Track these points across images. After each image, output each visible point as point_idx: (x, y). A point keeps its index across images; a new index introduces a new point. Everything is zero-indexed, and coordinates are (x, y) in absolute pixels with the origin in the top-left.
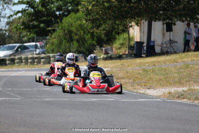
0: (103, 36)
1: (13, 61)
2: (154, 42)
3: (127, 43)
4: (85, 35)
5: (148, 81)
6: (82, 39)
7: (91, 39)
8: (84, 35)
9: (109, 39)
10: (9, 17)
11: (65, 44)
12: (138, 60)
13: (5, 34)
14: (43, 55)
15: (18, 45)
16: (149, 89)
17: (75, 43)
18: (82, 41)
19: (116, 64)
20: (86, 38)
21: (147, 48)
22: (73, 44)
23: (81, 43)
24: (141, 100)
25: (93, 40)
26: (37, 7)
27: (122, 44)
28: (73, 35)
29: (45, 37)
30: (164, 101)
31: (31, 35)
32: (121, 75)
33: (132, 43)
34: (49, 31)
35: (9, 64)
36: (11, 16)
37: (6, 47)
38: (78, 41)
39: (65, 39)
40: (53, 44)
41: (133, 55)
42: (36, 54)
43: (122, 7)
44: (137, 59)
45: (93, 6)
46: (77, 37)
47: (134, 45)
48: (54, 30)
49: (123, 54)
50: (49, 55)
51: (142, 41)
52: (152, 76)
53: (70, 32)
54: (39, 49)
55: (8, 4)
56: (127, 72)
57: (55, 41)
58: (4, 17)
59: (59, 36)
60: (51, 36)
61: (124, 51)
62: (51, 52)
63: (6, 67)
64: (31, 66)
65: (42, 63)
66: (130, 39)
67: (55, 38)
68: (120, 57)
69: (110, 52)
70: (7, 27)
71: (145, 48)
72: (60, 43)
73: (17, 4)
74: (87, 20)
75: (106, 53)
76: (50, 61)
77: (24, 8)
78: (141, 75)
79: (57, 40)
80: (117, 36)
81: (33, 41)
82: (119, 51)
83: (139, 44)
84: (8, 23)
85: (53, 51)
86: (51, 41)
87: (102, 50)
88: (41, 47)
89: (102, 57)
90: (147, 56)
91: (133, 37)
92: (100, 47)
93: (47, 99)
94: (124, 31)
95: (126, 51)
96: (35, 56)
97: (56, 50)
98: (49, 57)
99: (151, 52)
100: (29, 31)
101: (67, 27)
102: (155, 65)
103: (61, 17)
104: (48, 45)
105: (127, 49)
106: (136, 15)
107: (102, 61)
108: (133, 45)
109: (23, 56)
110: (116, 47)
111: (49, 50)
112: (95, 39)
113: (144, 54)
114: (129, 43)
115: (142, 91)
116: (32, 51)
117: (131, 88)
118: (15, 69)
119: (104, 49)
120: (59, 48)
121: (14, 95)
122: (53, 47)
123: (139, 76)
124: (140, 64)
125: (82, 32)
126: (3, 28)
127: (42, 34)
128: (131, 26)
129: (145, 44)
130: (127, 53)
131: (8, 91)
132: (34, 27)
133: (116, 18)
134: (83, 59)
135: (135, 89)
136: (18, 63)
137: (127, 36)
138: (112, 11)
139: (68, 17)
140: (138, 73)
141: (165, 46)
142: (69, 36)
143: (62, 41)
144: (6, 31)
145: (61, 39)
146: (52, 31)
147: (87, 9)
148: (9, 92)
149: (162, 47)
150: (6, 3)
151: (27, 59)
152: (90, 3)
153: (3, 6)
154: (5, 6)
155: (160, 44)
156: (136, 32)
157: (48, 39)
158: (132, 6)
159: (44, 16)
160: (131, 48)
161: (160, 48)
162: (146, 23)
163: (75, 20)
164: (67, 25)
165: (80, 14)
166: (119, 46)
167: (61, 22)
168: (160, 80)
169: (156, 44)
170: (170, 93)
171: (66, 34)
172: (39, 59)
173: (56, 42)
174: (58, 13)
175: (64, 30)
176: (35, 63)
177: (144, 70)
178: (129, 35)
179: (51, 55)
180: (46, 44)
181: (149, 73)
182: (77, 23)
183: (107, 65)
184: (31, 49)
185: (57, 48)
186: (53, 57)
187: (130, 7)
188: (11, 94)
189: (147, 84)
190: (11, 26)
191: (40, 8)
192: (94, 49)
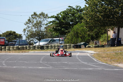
0: (94, 35)
1: (47, 47)
2: (120, 39)
5: (119, 59)
6: (83, 37)
7: (88, 37)
8: (84, 35)
9: (96, 37)
10: (46, 25)
11: (74, 39)
12: (113, 48)
13: (44, 33)
15: (50, 39)
16: (119, 63)
17: (80, 38)
19: (101, 50)
20: (86, 36)
21: (117, 42)
23: (83, 38)
24: (116, 69)
26: (61, 19)
27: (104, 40)
28: (79, 34)
32: (104, 56)
33: (109, 39)
34: (67, 32)
35: (46, 49)
36: (47, 24)
37: (44, 40)
39: (75, 36)
40: (68, 39)
42: (60, 44)
43: (104, 20)
44: (112, 47)
45: (90, 19)
46: (81, 36)
48: (69, 32)
49: (105, 45)
53: (77, 33)
55: (46, 18)
56: (107, 54)
57: (70, 37)
58: (44, 25)
59: (72, 35)
61: (105, 43)
63: (44, 50)
66: (108, 37)
68: (103, 46)
69: (98, 43)
70: (45, 30)
72: (72, 38)
73: (50, 18)
74: (86, 27)
75: (96, 44)
76: (67, 48)
77: (54, 20)
78: (114, 56)
80: (101, 35)
81: (58, 37)
82: (102, 43)
83: (113, 40)
84: (45, 28)
85: (68, 43)
89: (94, 46)
90: (117, 46)
91: (110, 36)
92: (93, 41)
93: (66, 68)
94: (105, 33)
96: (59, 45)
98: (67, 46)
99: (119, 44)
100: (56, 32)
101: (76, 30)
102: (121, 51)
103: (73, 25)
106: (112, 25)
107: (94, 48)
109: (53, 45)
110: (101, 41)
111: (66, 42)
112: (90, 37)
114: (108, 39)
115: (116, 65)
116: (57, 42)
117: (110, 63)
118: (48, 52)
121: (48, 66)
123: (113, 56)
124: (114, 50)
125: (83, 33)
126: (43, 30)
127: (63, 34)
128: (109, 30)
132: (59, 30)
133: (101, 26)
134: (84, 47)
135: (112, 63)
136: (50, 48)
138: (100, 22)
139: (76, 25)
142: (77, 35)
144: (44, 32)
146: (68, 32)
147: (87, 21)
148: (45, 64)
150: (45, 18)
151: (55, 46)
152: (88, 18)
153: (43, 19)
154: (44, 19)
157: (66, 36)
158: (110, 20)
159: (64, 25)
160: (108, 41)
162: (117, 29)
163: (80, 27)
164: (75, 29)
165: (82, 24)
167: (73, 27)
171: (75, 34)
174: (71, 23)
175: (74, 32)
177: (116, 53)
178: (108, 35)
179: (67, 45)
180: (65, 39)
181: (119, 55)
182: (81, 28)
183: (96, 50)
185: (71, 41)
186: (68, 45)
187: (109, 21)
188: (47, 65)
189: (118, 61)
190: (47, 29)
191: (62, 20)
192: (90, 42)
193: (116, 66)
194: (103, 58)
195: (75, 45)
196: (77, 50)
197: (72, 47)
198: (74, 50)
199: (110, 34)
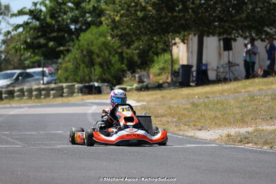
0: (136, 58)
1: (11, 94)
2: (206, 65)
3: (170, 67)
4: (111, 57)
5: (199, 119)
6: (106, 63)
7: (120, 63)
8: (109, 57)
9: (144, 61)
11: (83, 70)
12: (185, 91)
14: (53, 86)
15: (18, 71)
16: (200, 130)
17: (97, 67)
18: (107, 65)
19: (155, 97)
20: (113, 61)
21: (197, 74)
22: (94, 70)
23: (105, 68)
24: (189, 146)
25: (122, 63)
26: (44, 18)
27: (163, 69)
28: (95, 56)
29: (55, 60)
30: (221, 147)
31: (37, 58)
32: (161, 111)
33: (177, 67)
34: (62, 52)
35: (6, 98)
38: (101, 65)
39: (84, 62)
40: (66, 70)
41: (178, 84)
42: (43, 84)
43: (161, 18)
44: (183, 89)
45: (121, 16)
46: (100, 60)
47: (179, 69)
48: (68, 51)
49: (164, 83)
50: (61, 84)
51: (190, 64)
52: (204, 112)
53: (90, 53)
54: (47, 76)
55: (5, 14)
56: (170, 108)
59: (75, 58)
60: (64, 59)
61: (166, 78)
62: (64, 81)
63: (2, 102)
64: (36, 100)
65: (52, 97)
66: (173, 62)
67: (69, 61)
68: (159, 87)
69: (145, 80)
70: (3, 47)
71: (195, 74)
72: (77, 68)
73: (16, 15)
74: (113, 36)
75: (141, 81)
76: (63, 93)
77: (26, 20)
78: (188, 112)
79: (73, 64)
80: (155, 58)
81: (39, 66)
82: (158, 78)
84: (4, 42)
85: (66, 80)
86: (64, 66)
87: (135, 77)
88: (51, 74)
89: (135, 85)
90: (197, 85)
91: (178, 59)
92: (132, 73)
93: (59, 147)
94: (164, 51)
95: (167, 79)
96: (42, 87)
97: (71, 77)
98: (62, 88)
99: (202, 78)
100: (34, 52)
101: (86, 46)
102: (208, 97)
103: (78, 32)
104: (59, 72)
105: (170, 75)
106: (181, 28)
107: (136, 92)
108: (177, 70)
109: (25, 87)
110: (155, 74)
111: (62, 78)
112: (125, 62)
113: (193, 82)
114: (172, 66)
115: (191, 133)
116: (38, 79)
117: (176, 129)
118: (14, 105)
119: (137, 75)
120: (75, 75)
121: (12, 141)
122: (67, 74)
123: (185, 112)
124: (188, 96)
125: (107, 53)
127: (51, 56)
128: (175, 44)
129: (194, 69)
130: (169, 80)
131: (4, 135)
132: (40, 46)
133: (154, 32)
134: (109, 91)
135: (180, 130)
136: (18, 96)
137: (170, 57)
138: (148, 23)
139: (87, 32)
140: (184, 109)
141: (222, 70)
142: (89, 58)
143: (80, 65)
145: (77, 63)
146: (65, 52)
147: (114, 21)
148: (5, 137)
149: (218, 73)
151: (30, 91)
152: (118, 12)
155: (215, 68)
156: (181, 52)
157: (60, 63)
158: (176, 16)
159: (54, 32)
160: (175, 74)
161: (215, 73)
162: (195, 39)
163: (97, 36)
164: (85, 43)
165: (104, 28)
166: (158, 71)
167: (77, 38)
168: (216, 117)
169: (209, 67)
170: (229, 136)
171: (85, 56)
172: (48, 90)
173: (71, 66)
174: (73, 27)
175: (82, 51)
176: (42, 97)
177: (194, 104)
178: (172, 55)
179: (64, 85)
180: (58, 70)
181: (200, 108)
182: (99, 41)
183: (141, 98)
184: (36, 77)
185: (73, 76)
186: (67, 87)
187: (173, 18)
188: (9, 139)
189: (198, 124)
190: (8, 46)
191: (48, 20)
192: (125, 76)
193: (191, 137)
194: (159, 119)
195: (86, 87)
196: (91, 99)
197: (76, 90)
198: (83, 100)
199: (178, 54)
